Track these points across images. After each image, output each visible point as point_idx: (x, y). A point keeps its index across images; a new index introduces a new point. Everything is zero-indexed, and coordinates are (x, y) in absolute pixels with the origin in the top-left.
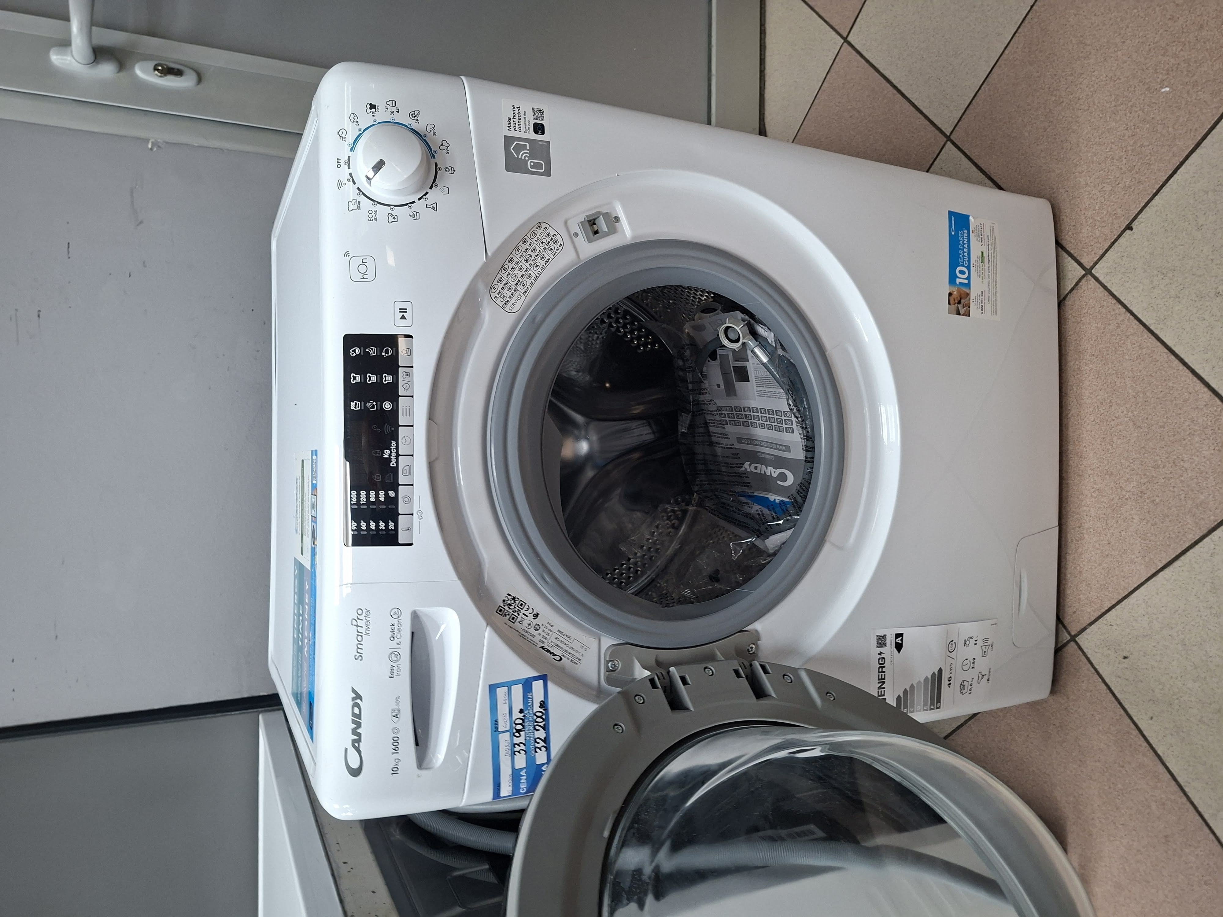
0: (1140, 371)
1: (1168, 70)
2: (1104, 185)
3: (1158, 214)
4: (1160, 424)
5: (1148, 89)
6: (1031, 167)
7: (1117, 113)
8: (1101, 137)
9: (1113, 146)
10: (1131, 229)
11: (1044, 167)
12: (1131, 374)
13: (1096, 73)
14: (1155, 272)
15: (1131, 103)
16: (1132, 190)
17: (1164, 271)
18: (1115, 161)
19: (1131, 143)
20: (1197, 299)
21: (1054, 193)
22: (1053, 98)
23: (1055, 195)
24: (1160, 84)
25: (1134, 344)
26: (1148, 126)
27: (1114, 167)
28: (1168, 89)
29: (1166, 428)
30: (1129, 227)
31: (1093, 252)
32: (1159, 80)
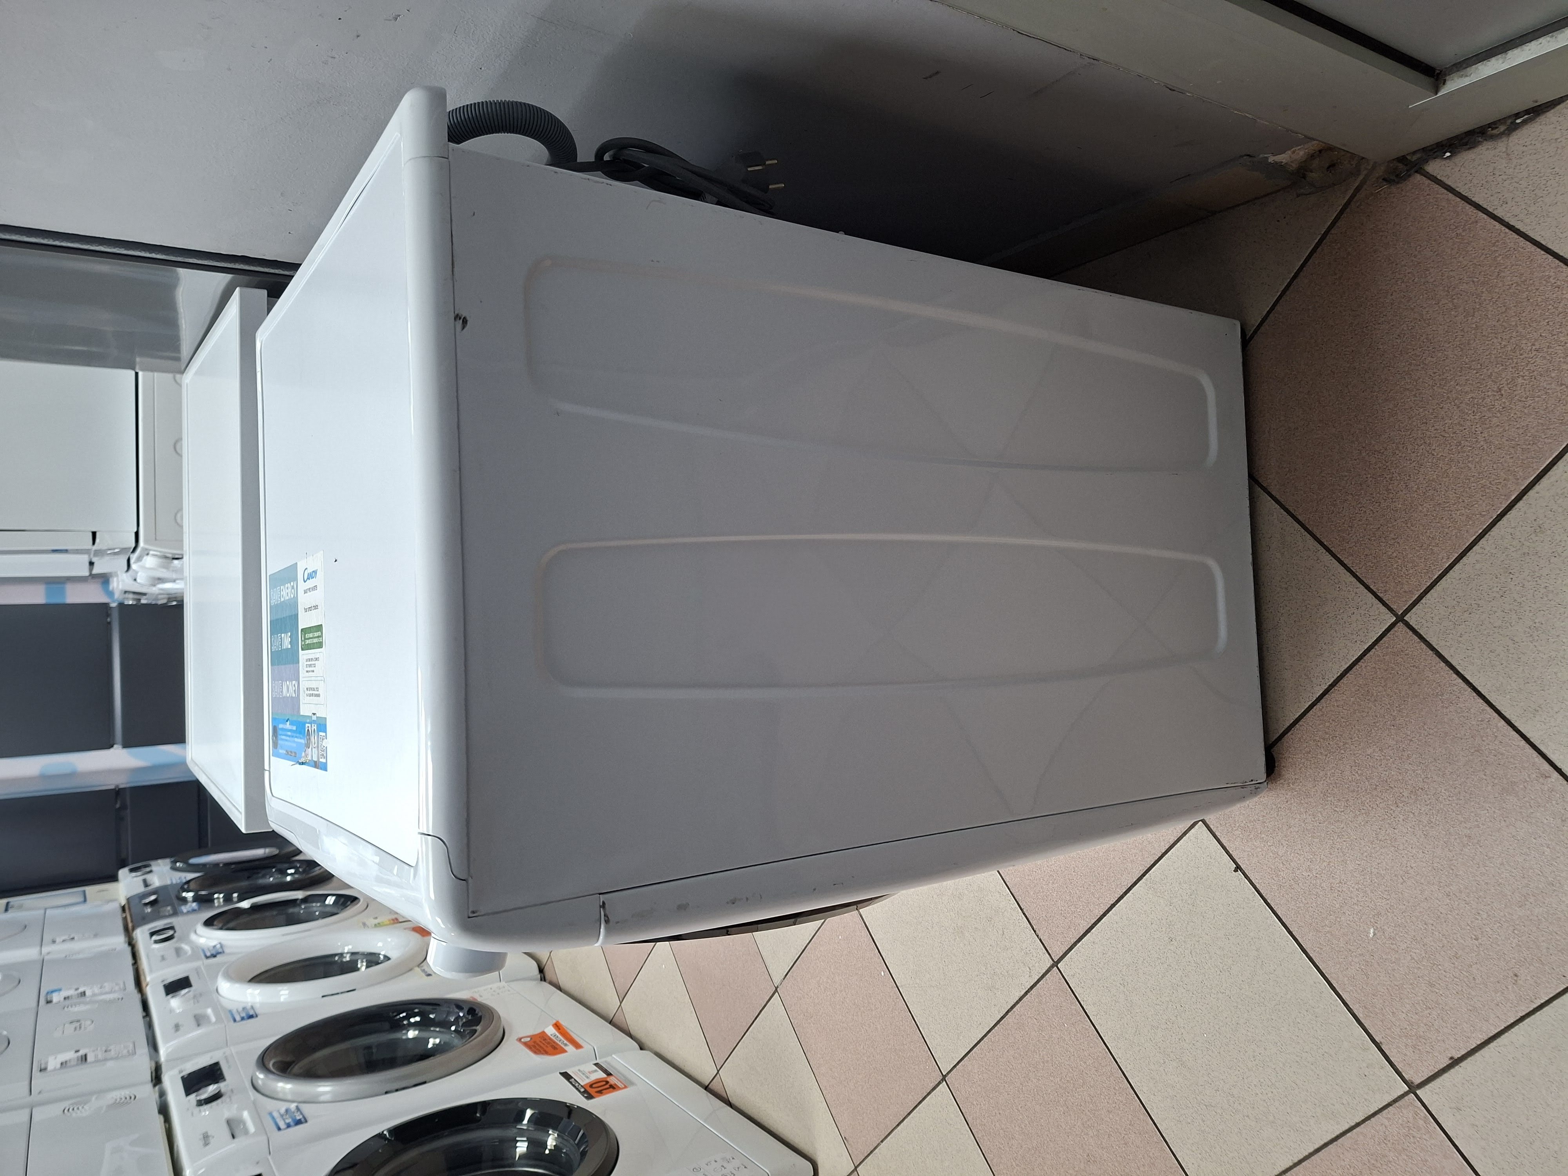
0: (1114, 858)
1: (1394, 939)
2: (1285, 848)
3: (1246, 900)
4: (1076, 868)
5: (1379, 914)
6: (1326, 755)
7: (1362, 873)
8: (1339, 850)
9: (1325, 864)
10: (1235, 871)
11: (1322, 774)
12: (1112, 849)
13: (1421, 855)
14: (1193, 888)
15: (1369, 892)
16: (1274, 878)
17: (1193, 896)
18: (1309, 863)
19: (1324, 885)
20: (1168, 921)
21: (1288, 784)
22: (1405, 794)
23: (1285, 786)
24: (1381, 928)
25: (1135, 856)
26: (1337, 906)
27: (1302, 860)
28: (1371, 935)
29: (1074, 873)
30: (1238, 868)
31: (1219, 825)
32: (1386, 927)
